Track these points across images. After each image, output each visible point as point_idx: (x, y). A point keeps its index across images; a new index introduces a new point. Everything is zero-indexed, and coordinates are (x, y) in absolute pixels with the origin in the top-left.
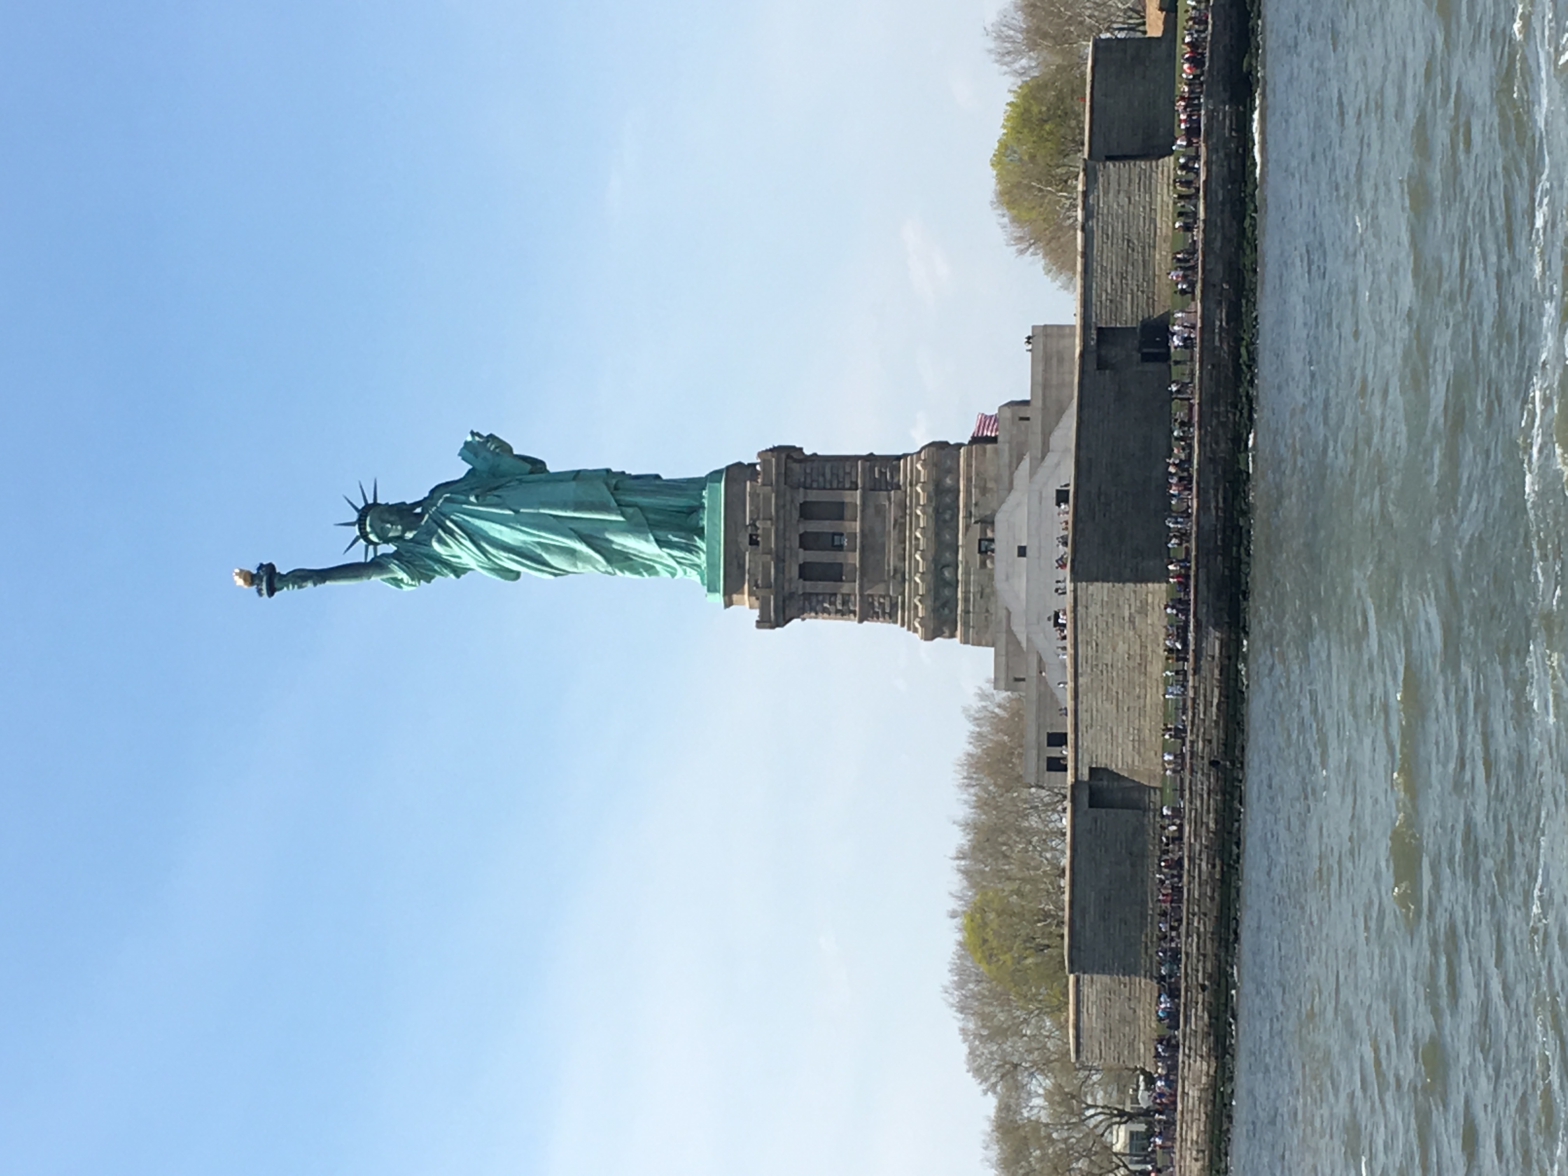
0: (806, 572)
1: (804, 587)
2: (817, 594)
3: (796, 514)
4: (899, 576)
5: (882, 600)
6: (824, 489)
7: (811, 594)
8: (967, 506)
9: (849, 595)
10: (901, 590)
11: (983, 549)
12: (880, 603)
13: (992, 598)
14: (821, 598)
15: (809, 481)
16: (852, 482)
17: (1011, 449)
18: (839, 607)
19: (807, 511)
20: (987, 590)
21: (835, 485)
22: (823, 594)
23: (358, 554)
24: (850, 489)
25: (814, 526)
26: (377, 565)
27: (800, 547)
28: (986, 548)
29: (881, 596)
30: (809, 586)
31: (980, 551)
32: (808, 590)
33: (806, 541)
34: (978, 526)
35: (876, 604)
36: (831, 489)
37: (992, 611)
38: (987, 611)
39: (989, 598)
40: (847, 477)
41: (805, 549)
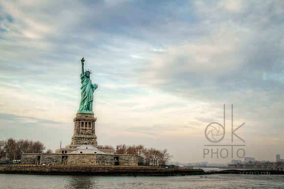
3: (89, 121)
4: (82, 133)
6: (92, 125)
9: (80, 128)
10: (80, 134)
15: (93, 123)
16: (92, 128)
17: (98, 147)
18: (78, 126)
19: (90, 123)
22: (80, 124)
23: (85, 71)
25: (88, 124)
26: (84, 73)
28: (86, 144)
33: (86, 123)
34: (88, 143)
38: (78, 144)
39: (80, 144)
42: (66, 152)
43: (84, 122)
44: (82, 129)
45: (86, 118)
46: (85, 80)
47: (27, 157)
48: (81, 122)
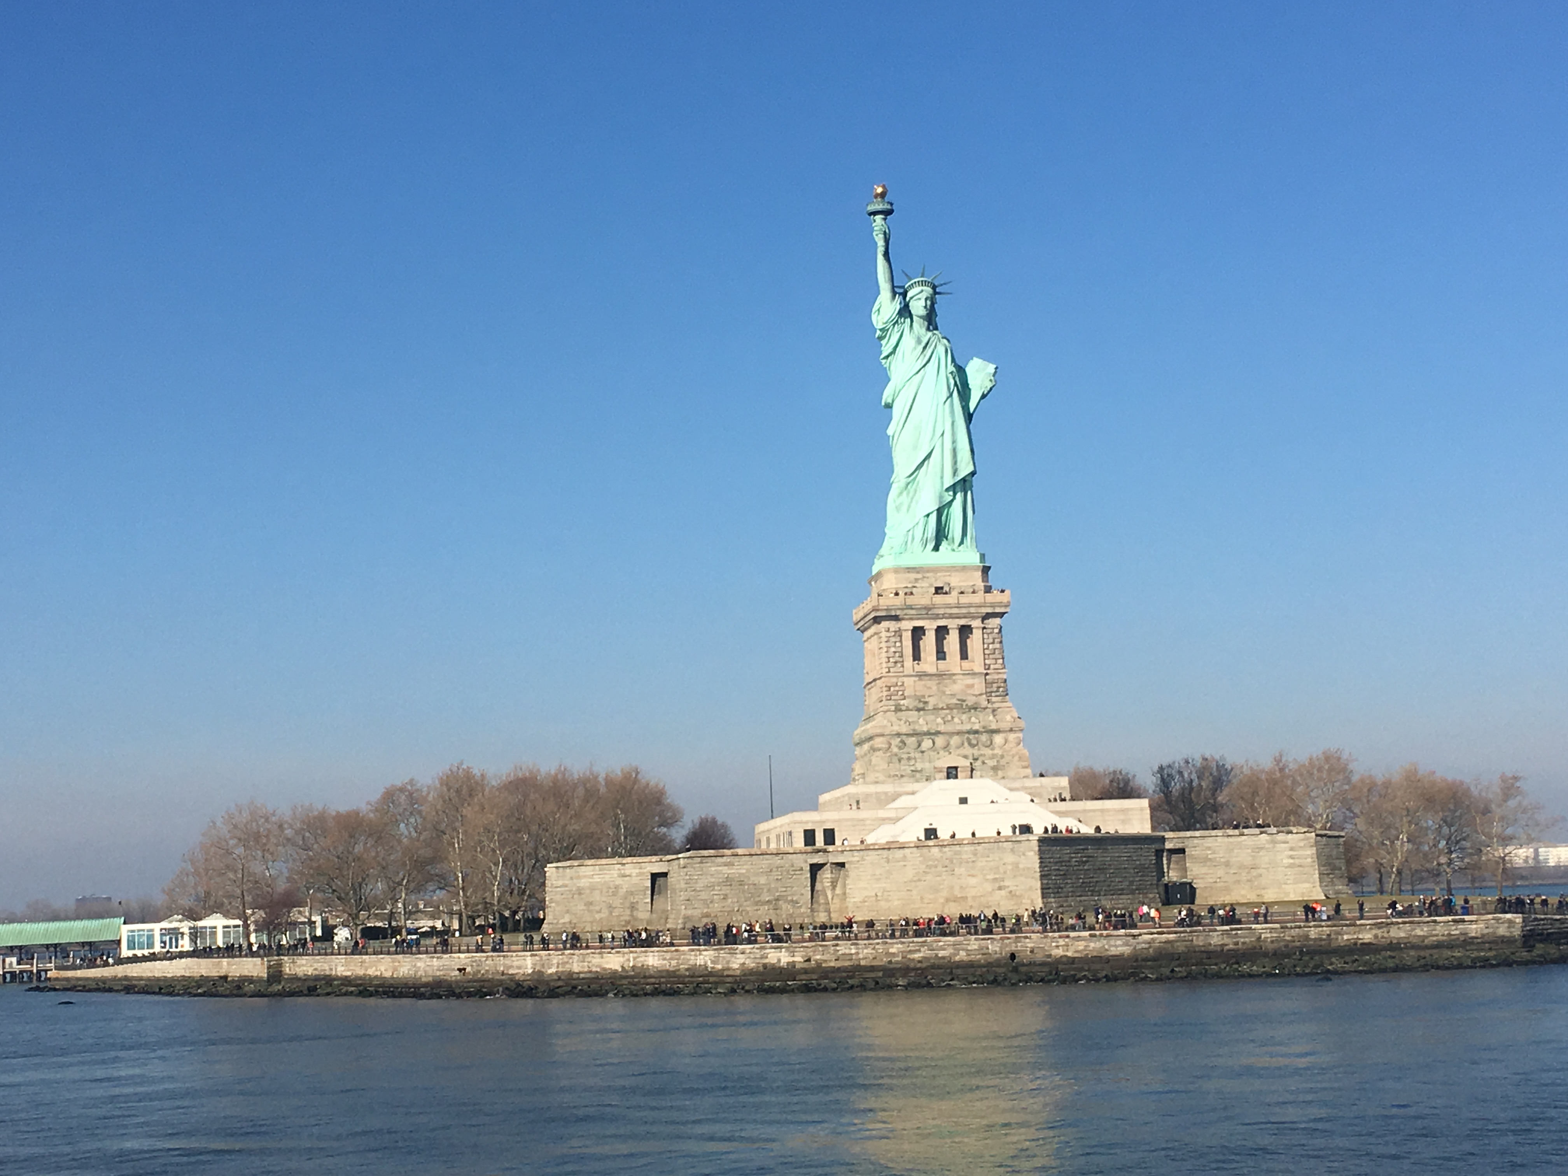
0: (918, 633)
1: (905, 630)
2: (901, 641)
3: (963, 622)
4: (921, 705)
5: (900, 693)
6: (984, 643)
7: (901, 636)
8: (981, 755)
9: (903, 666)
10: (911, 707)
11: (950, 770)
12: (898, 691)
13: (912, 780)
14: (898, 644)
15: (989, 631)
16: (989, 665)
17: (1035, 787)
18: (891, 660)
19: (965, 631)
20: (918, 775)
21: (987, 652)
22: (901, 646)
24: (985, 664)
25: (954, 637)
27: (938, 627)
28: (952, 773)
29: (903, 691)
30: (907, 637)
31: (949, 768)
32: (904, 634)
33: (942, 632)
34: (969, 764)
35: (897, 688)
36: (984, 649)
37: (905, 779)
38: (902, 776)
39: (913, 776)
40: (994, 661)
41: (936, 630)
42: (830, 837)
43: (930, 626)
44: (922, 675)
45: (939, 599)
46: (909, 341)
47: (583, 883)
48: (908, 625)
